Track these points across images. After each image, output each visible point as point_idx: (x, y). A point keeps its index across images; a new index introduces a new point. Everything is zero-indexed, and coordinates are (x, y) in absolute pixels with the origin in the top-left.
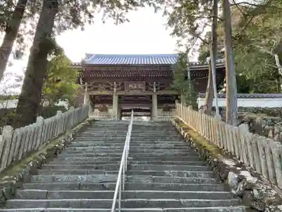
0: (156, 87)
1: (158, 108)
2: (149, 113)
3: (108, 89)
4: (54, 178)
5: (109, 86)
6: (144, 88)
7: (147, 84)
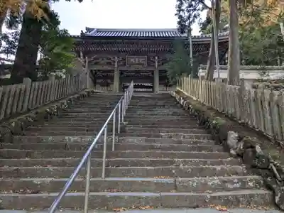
0: (158, 62)
1: (160, 84)
2: (151, 90)
3: (109, 64)
4: (38, 138)
5: (110, 61)
6: (146, 63)
7: (149, 59)
